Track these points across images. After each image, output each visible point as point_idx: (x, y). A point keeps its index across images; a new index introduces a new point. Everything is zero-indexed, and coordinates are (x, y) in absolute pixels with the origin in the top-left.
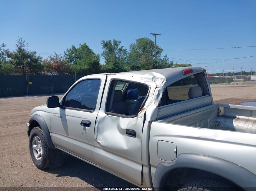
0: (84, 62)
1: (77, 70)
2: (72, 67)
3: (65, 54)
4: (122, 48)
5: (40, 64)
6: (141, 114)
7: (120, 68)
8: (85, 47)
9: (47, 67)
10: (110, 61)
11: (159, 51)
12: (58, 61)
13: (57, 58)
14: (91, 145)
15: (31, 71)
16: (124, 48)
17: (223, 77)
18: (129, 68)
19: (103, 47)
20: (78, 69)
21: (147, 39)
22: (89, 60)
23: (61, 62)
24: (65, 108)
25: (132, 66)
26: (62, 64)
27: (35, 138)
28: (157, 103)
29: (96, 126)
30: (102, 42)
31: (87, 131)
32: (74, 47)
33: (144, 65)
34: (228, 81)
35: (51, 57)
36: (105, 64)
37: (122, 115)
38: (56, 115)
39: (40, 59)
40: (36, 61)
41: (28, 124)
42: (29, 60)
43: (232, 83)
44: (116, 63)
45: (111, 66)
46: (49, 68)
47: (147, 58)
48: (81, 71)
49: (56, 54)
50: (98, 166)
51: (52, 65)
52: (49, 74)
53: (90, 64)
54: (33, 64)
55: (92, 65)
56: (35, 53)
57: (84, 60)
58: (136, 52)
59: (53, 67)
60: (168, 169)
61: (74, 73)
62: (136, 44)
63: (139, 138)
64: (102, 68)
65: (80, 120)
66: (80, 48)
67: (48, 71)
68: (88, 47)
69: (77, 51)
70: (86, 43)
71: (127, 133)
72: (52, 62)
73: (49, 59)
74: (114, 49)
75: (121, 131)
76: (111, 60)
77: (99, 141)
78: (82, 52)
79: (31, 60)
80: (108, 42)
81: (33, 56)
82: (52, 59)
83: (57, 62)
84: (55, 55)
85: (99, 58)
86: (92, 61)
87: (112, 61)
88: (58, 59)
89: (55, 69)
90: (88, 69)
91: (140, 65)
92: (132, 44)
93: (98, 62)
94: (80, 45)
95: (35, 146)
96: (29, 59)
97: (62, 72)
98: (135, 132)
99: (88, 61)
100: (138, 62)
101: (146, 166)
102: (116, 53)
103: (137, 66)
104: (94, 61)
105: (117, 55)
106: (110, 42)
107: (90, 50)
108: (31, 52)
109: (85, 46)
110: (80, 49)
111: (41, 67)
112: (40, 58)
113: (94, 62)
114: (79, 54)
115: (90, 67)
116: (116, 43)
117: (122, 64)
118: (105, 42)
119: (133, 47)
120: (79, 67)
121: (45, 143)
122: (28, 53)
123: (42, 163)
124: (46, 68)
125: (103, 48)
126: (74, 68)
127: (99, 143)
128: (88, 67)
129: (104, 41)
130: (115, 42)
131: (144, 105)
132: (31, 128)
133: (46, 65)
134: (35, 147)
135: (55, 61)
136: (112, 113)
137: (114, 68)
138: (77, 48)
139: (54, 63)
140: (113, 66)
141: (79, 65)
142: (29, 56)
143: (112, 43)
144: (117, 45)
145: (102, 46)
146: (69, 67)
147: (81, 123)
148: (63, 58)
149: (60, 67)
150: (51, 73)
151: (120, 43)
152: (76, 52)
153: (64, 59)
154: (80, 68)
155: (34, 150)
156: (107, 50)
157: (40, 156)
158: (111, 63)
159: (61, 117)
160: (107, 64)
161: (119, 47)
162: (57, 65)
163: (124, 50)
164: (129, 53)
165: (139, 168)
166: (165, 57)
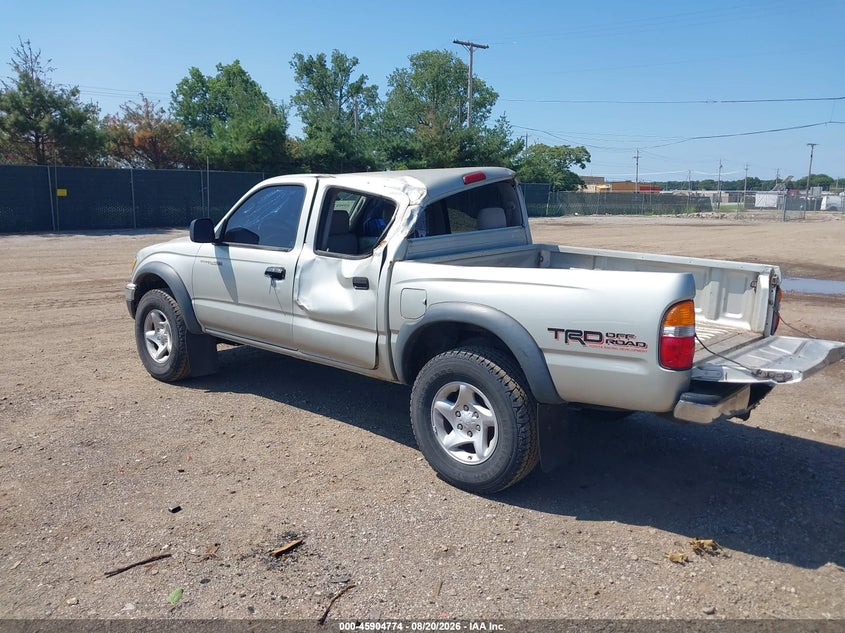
0: (237, 130)
1: (213, 153)
2: (197, 143)
3: (175, 101)
4: (362, 83)
5: (93, 133)
6: (379, 251)
7: (353, 154)
8: (235, 76)
9: (115, 141)
10: (319, 129)
11: (487, 99)
12: (153, 123)
13: (148, 112)
14: (285, 313)
15: (61, 152)
16: (368, 84)
17: (687, 193)
18: (384, 156)
19: (296, 75)
20: (218, 150)
21: (447, 57)
22: (251, 121)
23: (162, 127)
24: (228, 245)
25: (394, 148)
26: (166, 132)
27: (153, 314)
28: (407, 231)
29: (297, 277)
30: (296, 60)
31: (278, 288)
32: (197, 74)
33: (431, 147)
34: (693, 209)
35: (128, 109)
36: (303, 136)
37: (347, 256)
38: (208, 260)
39: (94, 112)
40: (79, 119)
41: (132, 286)
42: (56, 114)
43: (704, 214)
44: (341, 136)
45: (324, 145)
46: (122, 144)
47: (441, 123)
48: (226, 159)
49: (145, 100)
50: (299, 354)
51: (133, 134)
52: (123, 165)
53: (255, 136)
54: (72, 129)
55: (262, 139)
56: (75, 91)
57: (235, 121)
58: (409, 98)
59: (136, 141)
60: (413, 330)
61: (202, 164)
62: (409, 71)
63: (374, 289)
64: (293, 151)
65: (264, 268)
66: (218, 76)
67: (120, 155)
68: (244, 73)
69: (208, 88)
70: (237, 62)
71: (354, 284)
72: (132, 126)
73: (122, 116)
74: (334, 85)
75: (344, 282)
76: (324, 126)
77: (302, 304)
78: (225, 92)
79: (64, 115)
80: (315, 60)
81: (68, 103)
82: (132, 116)
83: (149, 125)
84: (143, 104)
85: (285, 118)
86: (263, 126)
87: (328, 130)
88: (152, 116)
89: (143, 148)
90: (249, 152)
91: (417, 146)
92: (397, 70)
93: (281, 130)
94: (219, 67)
95: (150, 334)
96: (58, 112)
97: (165, 159)
98: (367, 280)
99: (250, 125)
100: (412, 136)
101: (383, 333)
102: (341, 97)
103: (409, 148)
104: (270, 125)
105: (344, 107)
106: (321, 58)
107: (253, 84)
108: (62, 90)
109: (235, 70)
110: (218, 81)
111: (95, 142)
112: (91, 109)
113: (269, 130)
114: (216, 99)
115: (255, 144)
116: (343, 65)
117: (361, 139)
118: (306, 59)
119: (398, 80)
120: (219, 145)
121: (179, 323)
122: (54, 93)
123: (171, 367)
124: (112, 144)
125: (297, 79)
126: (203, 147)
127: (302, 307)
128: (248, 146)
129: (301, 57)
130: (339, 59)
131: (385, 235)
132: (139, 293)
133: (113, 134)
134: (152, 336)
135: (143, 122)
136: (327, 252)
137: (335, 152)
138: (209, 78)
139: (139, 129)
140: (331, 146)
141: (220, 137)
142: (57, 103)
143: (329, 65)
144: (347, 72)
145: (293, 73)
146: (188, 142)
147: (267, 273)
148: (167, 111)
149: (157, 144)
150: (129, 161)
151: (354, 64)
152: (206, 92)
153: (172, 117)
154: (224, 150)
155: (148, 343)
156: (311, 88)
157: (166, 353)
158: (323, 134)
159: (219, 264)
160: (311, 136)
161: (353, 78)
162: (148, 135)
163: (368, 90)
164: (383, 103)
165: (372, 338)
166: (499, 121)
